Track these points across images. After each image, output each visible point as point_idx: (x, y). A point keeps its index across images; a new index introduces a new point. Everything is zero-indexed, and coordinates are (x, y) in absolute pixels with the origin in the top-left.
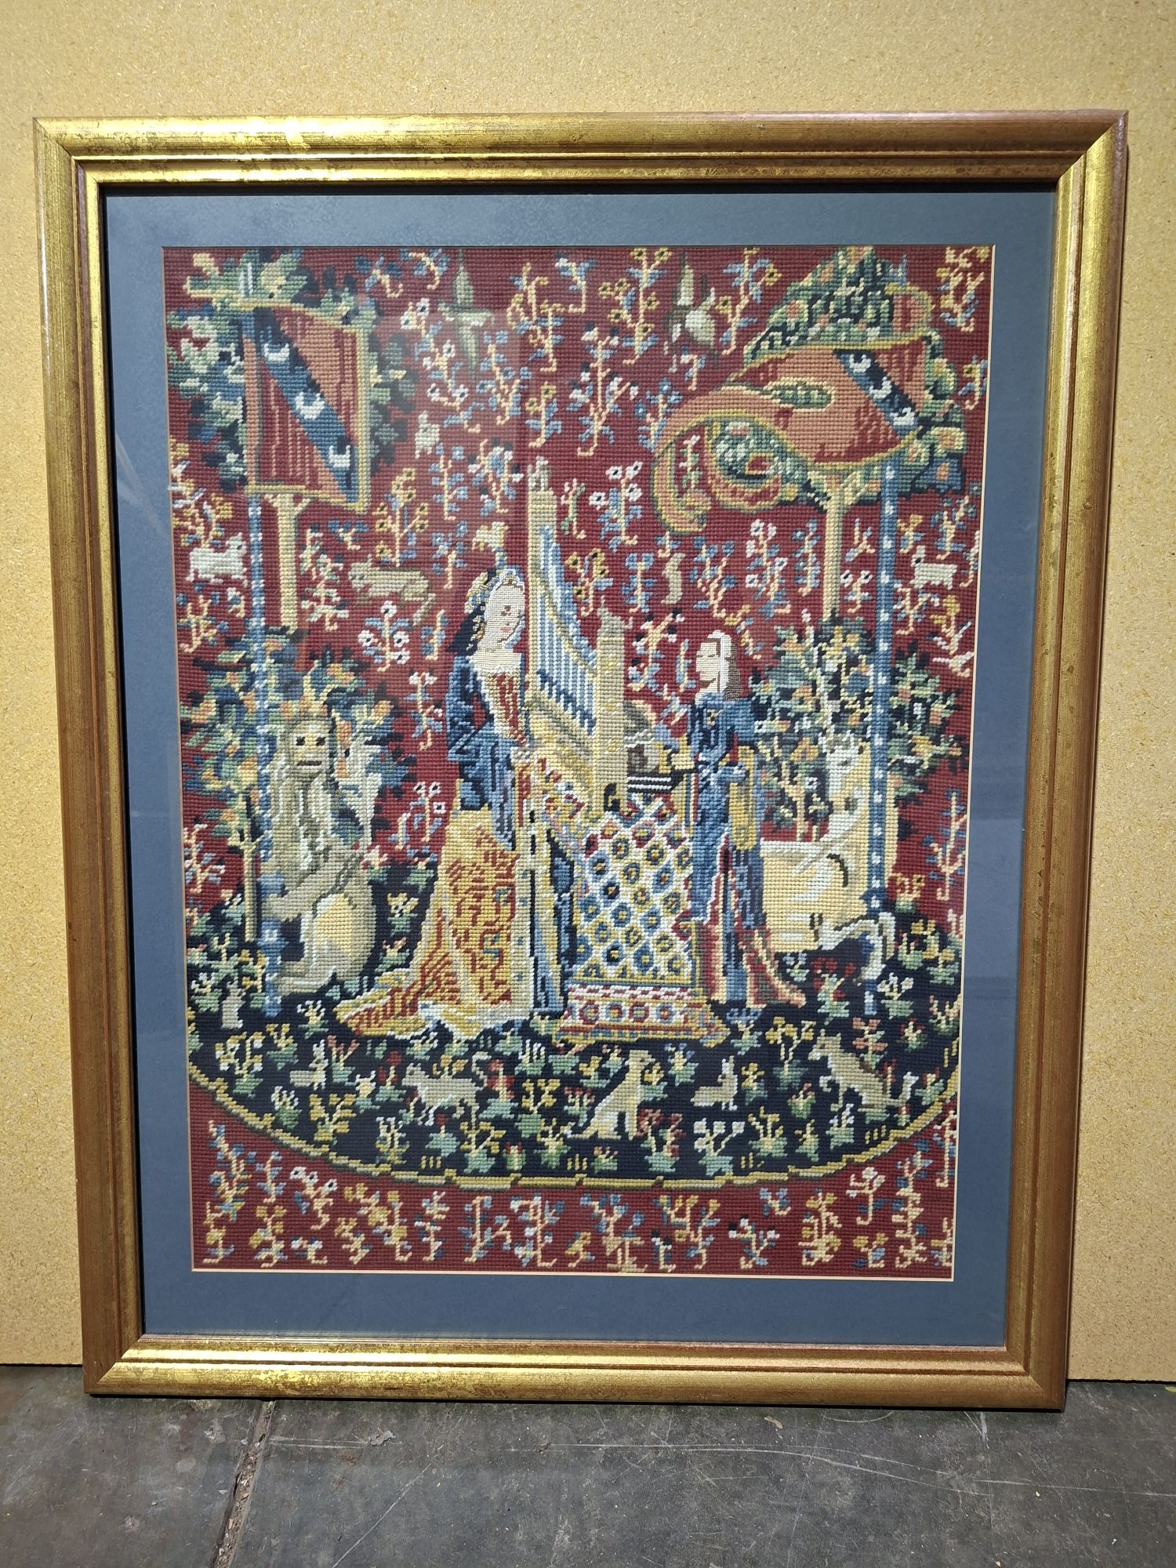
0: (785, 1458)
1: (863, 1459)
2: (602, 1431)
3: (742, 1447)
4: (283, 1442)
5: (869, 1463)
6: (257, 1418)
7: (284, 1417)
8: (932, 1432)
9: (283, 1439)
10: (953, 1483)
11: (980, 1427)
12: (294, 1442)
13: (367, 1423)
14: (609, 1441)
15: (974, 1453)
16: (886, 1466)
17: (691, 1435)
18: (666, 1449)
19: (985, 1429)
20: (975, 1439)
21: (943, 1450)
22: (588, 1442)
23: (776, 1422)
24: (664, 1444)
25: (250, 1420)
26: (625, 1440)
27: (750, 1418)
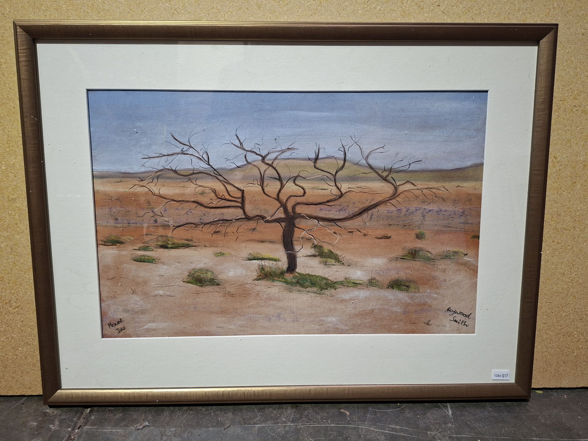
0: (351, 428)
1: (390, 427)
2: (257, 419)
3: (329, 424)
4: (91, 429)
5: (393, 429)
6: (79, 418)
7: (93, 417)
8: (424, 414)
9: (90, 427)
10: (436, 437)
11: (448, 411)
12: (96, 429)
13: (136, 419)
14: (261, 424)
15: (446, 423)
16: (401, 430)
17: (303, 419)
18: (290, 426)
19: (450, 412)
20: (446, 416)
21: (430, 422)
22: (250, 424)
23: (346, 412)
24: (289, 424)
25: (75, 419)
26: (269, 422)
27: (332, 410)
